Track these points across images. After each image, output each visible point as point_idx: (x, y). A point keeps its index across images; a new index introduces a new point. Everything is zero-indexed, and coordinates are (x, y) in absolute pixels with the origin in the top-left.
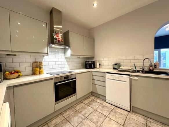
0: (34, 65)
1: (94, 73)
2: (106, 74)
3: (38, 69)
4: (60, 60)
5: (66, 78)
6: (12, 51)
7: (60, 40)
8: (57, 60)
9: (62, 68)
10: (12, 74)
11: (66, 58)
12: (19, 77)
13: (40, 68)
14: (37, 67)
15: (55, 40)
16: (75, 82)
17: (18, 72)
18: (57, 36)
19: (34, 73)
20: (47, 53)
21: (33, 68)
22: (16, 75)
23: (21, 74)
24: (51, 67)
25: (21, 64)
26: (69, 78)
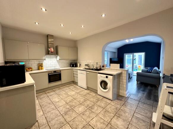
0: (39, 65)
1: (74, 70)
2: (78, 70)
3: (41, 67)
4: (53, 62)
5: (55, 72)
6: (29, 59)
7: (52, 51)
8: (51, 62)
9: (55, 67)
10: (29, 69)
11: (57, 61)
12: (32, 70)
13: (42, 67)
14: (40, 66)
15: (50, 52)
16: (60, 74)
17: (31, 68)
18: (51, 50)
19: (38, 69)
20: (45, 59)
21: (38, 66)
22: (31, 69)
23: (33, 69)
24: (48, 66)
25: (32, 65)
26: (57, 72)
